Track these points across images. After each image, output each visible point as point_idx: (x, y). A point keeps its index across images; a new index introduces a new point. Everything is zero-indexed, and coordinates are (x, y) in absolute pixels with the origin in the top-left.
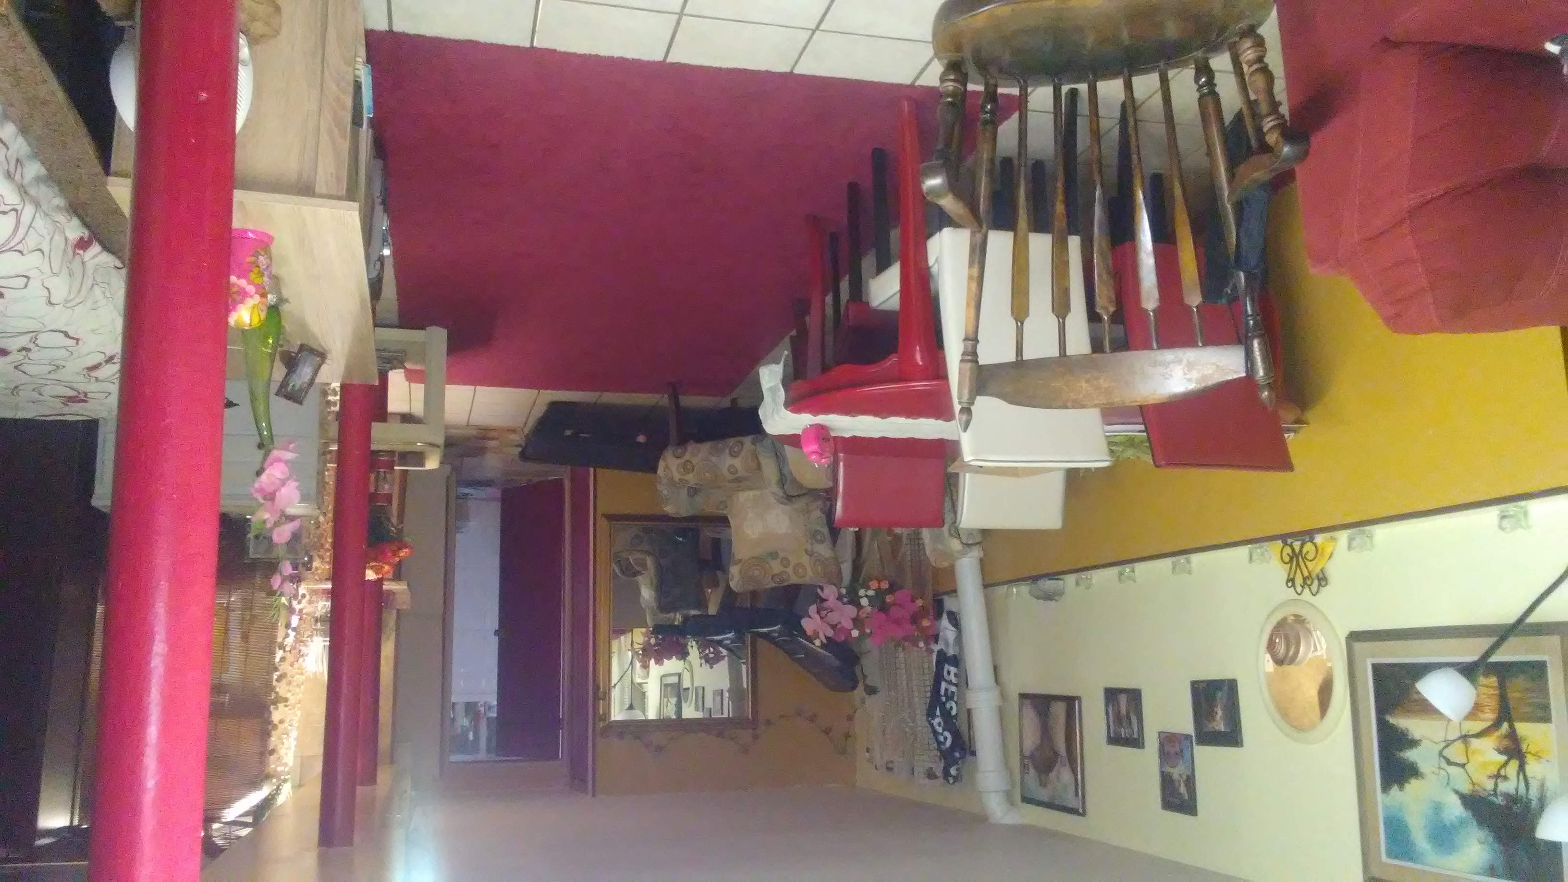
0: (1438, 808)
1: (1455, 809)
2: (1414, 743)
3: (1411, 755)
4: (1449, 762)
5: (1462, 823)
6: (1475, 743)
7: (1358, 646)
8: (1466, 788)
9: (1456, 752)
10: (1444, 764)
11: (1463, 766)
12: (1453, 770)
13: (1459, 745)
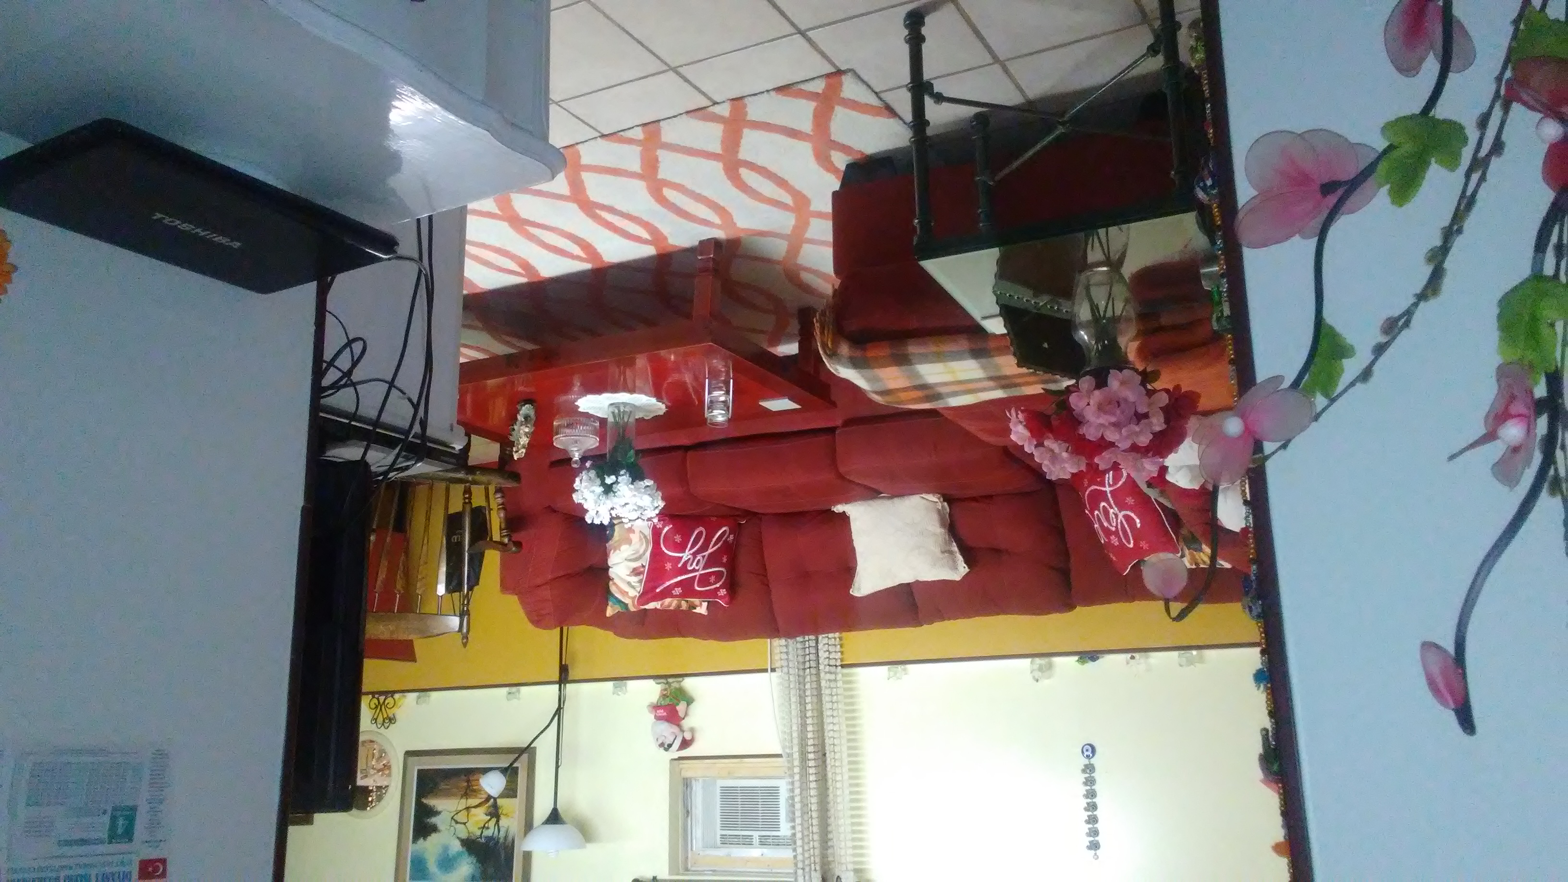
0: (446, 848)
1: (456, 846)
2: (437, 813)
3: (434, 820)
4: (457, 822)
5: (459, 854)
6: (473, 811)
7: (412, 759)
8: (464, 835)
9: (461, 817)
10: (453, 823)
11: (464, 824)
12: (458, 826)
13: (465, 813)
